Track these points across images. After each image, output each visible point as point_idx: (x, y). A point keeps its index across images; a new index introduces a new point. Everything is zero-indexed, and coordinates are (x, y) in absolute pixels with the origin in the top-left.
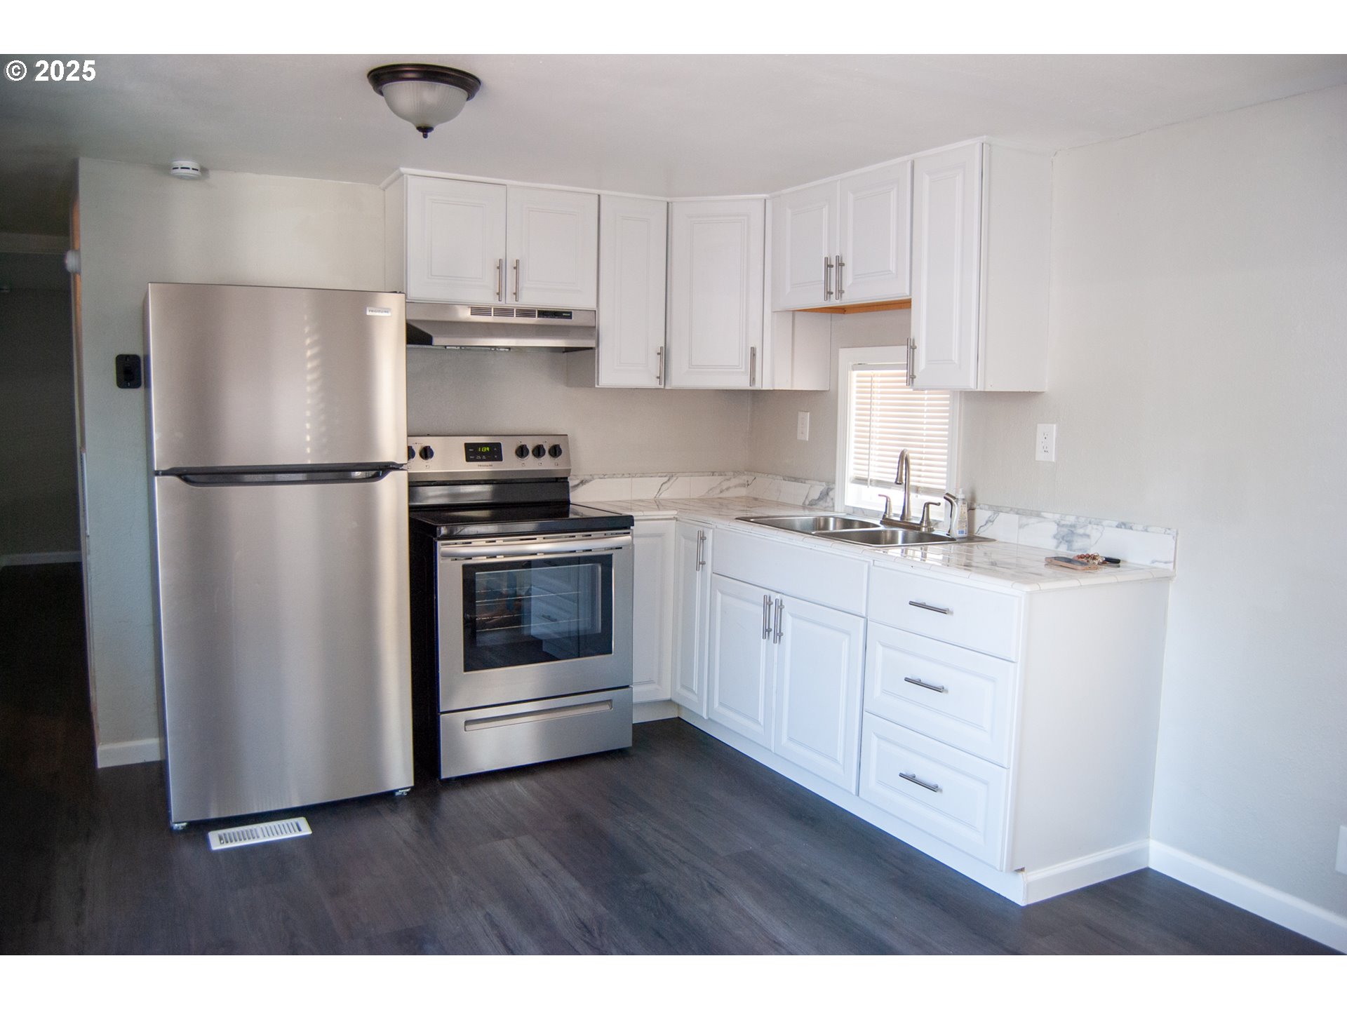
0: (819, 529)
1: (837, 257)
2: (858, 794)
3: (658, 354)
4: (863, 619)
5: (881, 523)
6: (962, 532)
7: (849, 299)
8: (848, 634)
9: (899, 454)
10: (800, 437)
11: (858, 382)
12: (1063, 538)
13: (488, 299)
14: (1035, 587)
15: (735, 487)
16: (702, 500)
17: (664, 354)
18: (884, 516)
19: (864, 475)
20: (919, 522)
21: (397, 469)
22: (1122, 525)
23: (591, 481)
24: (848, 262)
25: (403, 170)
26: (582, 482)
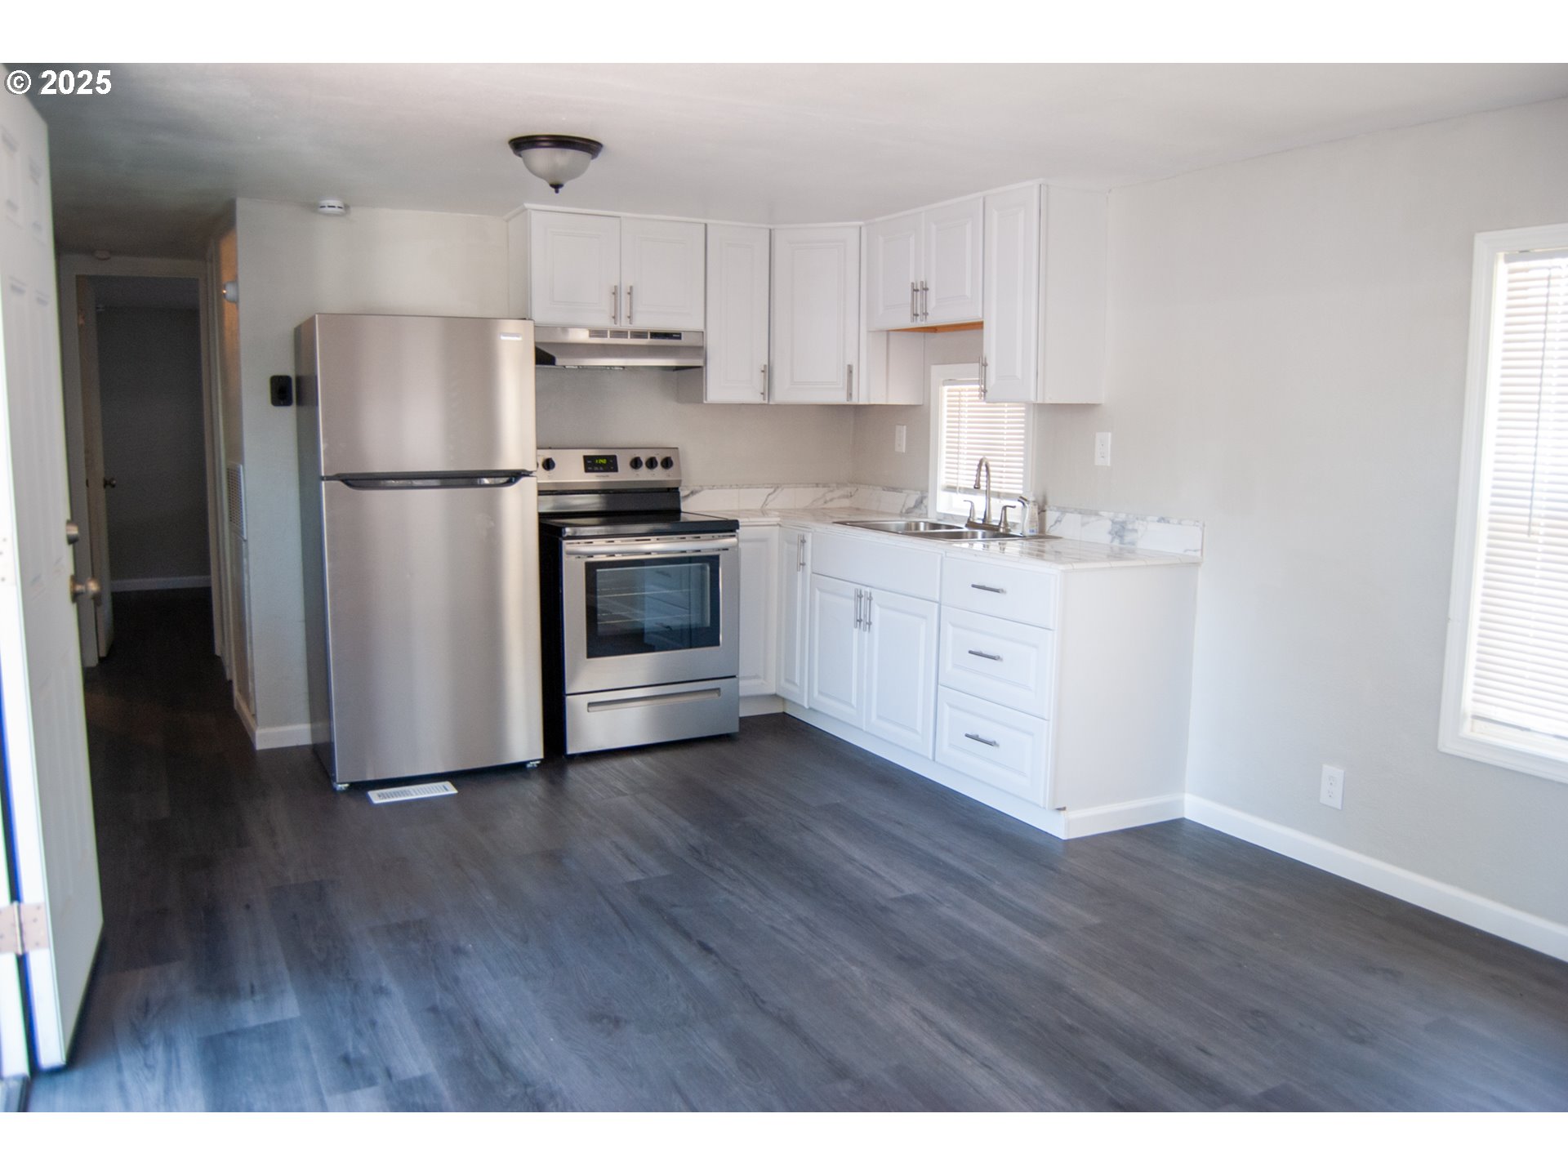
0: (911, 531)
1: (922, 283)
2: (934, 760)
3: (763, 371)
4: (937, 604)
5: (967, 526)
6: (1033, 531)
7: (933, 320)
8: (924, 617)
9: (978, 462)
10: (897, 449)
11: (949, 396)
12: (1116, 533)
13: (605, 322)
14: (1069, 567)
15: (839, 498)
16: (805, 510)
17: (768, 372)
18: (969, 519)
19: (953, 483)
20: (997, 524)
21: (528, 476)
22: (1162, 520)
23: (700, 491)
24: (932, 287)
25: (527, 205)
26: (693, 493)
